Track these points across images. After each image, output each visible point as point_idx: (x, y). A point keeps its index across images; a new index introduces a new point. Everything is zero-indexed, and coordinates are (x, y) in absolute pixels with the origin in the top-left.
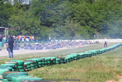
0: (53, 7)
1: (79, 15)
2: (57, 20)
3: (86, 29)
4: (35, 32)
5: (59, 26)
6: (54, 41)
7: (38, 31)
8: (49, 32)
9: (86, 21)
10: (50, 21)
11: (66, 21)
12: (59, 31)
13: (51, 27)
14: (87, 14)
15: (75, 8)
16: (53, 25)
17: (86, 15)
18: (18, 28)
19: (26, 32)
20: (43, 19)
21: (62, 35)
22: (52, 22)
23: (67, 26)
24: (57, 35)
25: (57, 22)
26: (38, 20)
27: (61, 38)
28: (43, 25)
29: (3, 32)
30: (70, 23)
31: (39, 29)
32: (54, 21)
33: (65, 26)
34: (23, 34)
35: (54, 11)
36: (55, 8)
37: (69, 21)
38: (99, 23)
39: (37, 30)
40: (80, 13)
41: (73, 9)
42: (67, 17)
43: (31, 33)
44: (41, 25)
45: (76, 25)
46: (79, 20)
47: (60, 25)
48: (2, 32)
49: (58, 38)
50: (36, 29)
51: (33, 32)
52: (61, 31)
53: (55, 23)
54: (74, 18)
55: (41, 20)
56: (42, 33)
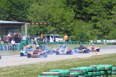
2: (98, 12)
4: (67, 29)
5: (101, 19)
6: (95, 42)
7: (71, 27)
8: (87, 29)
10: (89, 13)
11: (113, 12)
12: (103, 28)
16: (93, 18)
19: (53, 29)
20: (77, 11)
22: (92, 15)
24: (100, 33)
25: (99, 14)
26: (71, 11)
27: (104, 37)
28: (78, 18)
31: (72, 24)
32: (94, 13)
33: (111, 20)
34: (49, 32)
39: (69, 26)
47: (104, 18)
48: (19, 30)
49: (100, 37)
50: (69, 24)
51: (63, 29)
52: (105, 28)
53: (95, 15)
55: (75, 11)
56: (77, 30)
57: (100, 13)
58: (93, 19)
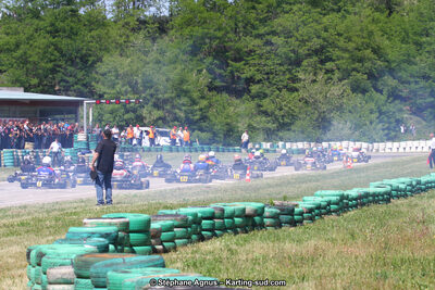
0: (253, 27)
1: (347, 55)
2: (267, 74)
3: (372, 105)
4: (190, 115)
5: (273, 92)
6: (257, 147)
7: (201, 110)
8: (238, 115)
9: (371, 76)
10: (243, 76)
11: (301, 76)
12: (277, 113)
13: (246, 96)
14: (375, 51)
15: (331, 30)
16: (255, 88)
17: (372, 56)
18: (128, 101)
19: (157, 113)
20: (216, 70)
21: (283, 126)
22: (250, 81)
23: (302, 93)
24: (270, 125)
25: (268, 78)
26: (200, 71)
27: (280, 134)
28: (218, 90)
29: (76, 113)
30: (314, 81)
31: (204, 103)
32: (258, 77)
33: (296, 94)
34: (146, 122)
35: (258, 42)
36: (262, 30)
37: (312, 77)
38: (416, 83)
39: (197, 107)
40: (351, 46)
41: (324, 35)
42: (305, 63)
43: (176, 119)
44: (210, 89)
45: (336, 90)
46: (346, 74)
47: (280, 90)
48: (74, 116)
49: (270, 135)
50: (194, 103)
51: (182, 115)
52: (282, 112)
53: (259, 82)
54: (329, 65)
55: (210, 71)
56: (216, 118)
57: (271, 76)
58: (253, 91)
